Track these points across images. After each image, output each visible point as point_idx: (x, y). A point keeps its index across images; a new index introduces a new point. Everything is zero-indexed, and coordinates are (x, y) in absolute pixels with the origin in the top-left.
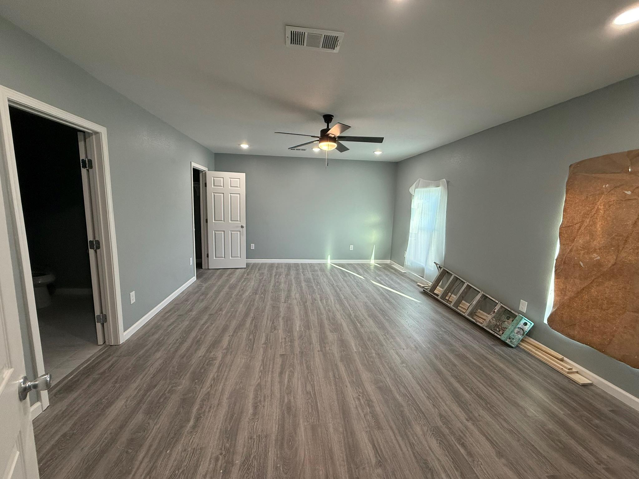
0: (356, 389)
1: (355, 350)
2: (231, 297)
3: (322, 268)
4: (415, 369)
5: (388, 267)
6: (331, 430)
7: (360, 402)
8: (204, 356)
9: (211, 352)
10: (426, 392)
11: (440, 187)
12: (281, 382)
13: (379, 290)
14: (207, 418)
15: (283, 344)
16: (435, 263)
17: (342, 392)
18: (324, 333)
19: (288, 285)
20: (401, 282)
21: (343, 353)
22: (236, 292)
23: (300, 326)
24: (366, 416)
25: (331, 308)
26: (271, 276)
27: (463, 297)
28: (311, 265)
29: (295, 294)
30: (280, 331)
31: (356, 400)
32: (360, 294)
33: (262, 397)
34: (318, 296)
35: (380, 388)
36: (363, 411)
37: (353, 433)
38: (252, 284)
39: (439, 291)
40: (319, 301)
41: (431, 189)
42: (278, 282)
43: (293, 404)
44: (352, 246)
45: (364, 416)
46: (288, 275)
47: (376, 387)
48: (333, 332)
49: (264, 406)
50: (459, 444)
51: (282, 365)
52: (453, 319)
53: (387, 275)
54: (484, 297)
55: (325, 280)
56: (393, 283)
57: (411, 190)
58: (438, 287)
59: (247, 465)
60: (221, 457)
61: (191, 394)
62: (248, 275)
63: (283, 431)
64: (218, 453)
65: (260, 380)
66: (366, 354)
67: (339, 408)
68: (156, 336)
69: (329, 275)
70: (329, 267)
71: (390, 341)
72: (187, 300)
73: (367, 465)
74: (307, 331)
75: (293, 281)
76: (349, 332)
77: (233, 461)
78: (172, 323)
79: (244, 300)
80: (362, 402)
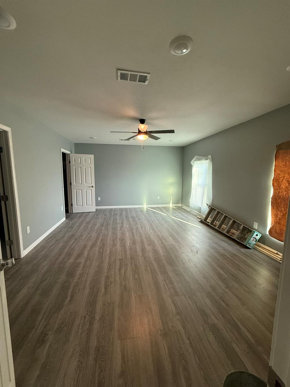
0: (164, 275)
1: (162, 255)
2: (88, 229)
3: (141, 210)
4: (197, 264)
5: (180, 208)
6: (150, 298)
7: (166, 282)
8: (73, 262)
9: (77, 260)
11: (208, 160)
12: (120, 274)
13: (175, 221)
14: (78, 296)
15: (120, 253)
16: (207, 204)
17: (156, 277)
18: (144, 246)
19: (122, 220)
20: (187, 216)
21: (155, 256)
22: (90, 226)
23: (130, 243)
25: (148, 232)
26: (111, 216)
27: (222, 223)
28: (135, 209)
29: (126, 225)
30: (118, 246)
31: (164, 281)
32: (164, 224)
33: (110, 283)
34: (140, 226)
35: (177, 274)
36: (168, 287)
37: (162, 299)
38: (100, 221)
39: (209, 220)
40: (140, 229)
41: (203, 161)
42: (115, 219)
43: (127, 285)
44: (159, 196)
45: (169, 290)
46: (121, 215)
47: (175, 274)
48: (150, 245)
49: (111, 287)
50: (221, 300)
51: (120, 265)
52: (217, 235)
53: (179, 213)
54: (234, 222)
55: (143, 216)
56: (183, 217)
57: (192, 162)
58: (209, 218)
59: (103, 319)
60: (87, 316)
61: (67, 283)
62: (97, 216)
63: (123, 300)
64: (85, 314)
65: (107, 274)
67: (154, 286)
68: (44, 252)
69: (146, 214)
70: (145, 209)
71: (182, 249)
72: (61, 231)
73: (171, 314)
74: (134, 245)
75: (125, 218)
76: (158, 245)
77: (94, 317)
78: (53, 245)
79: (96, 230)
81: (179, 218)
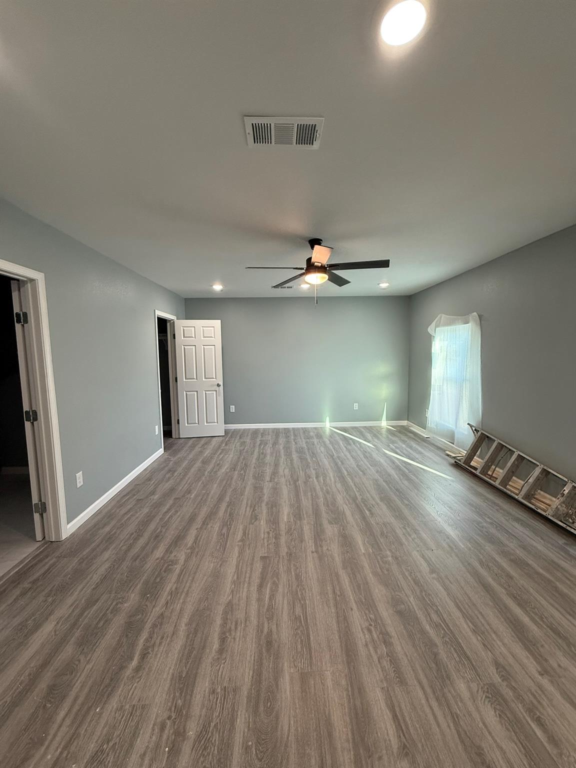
0: (366, 614)
1: (363, 551)
2: (204, 475)
3: (319, 434)
4: (451, 583)
5: (404, 431)
6: (329, 683)
7: (372, 636)
8: (162, 558)
9: (171, 553)
10: (470, 621)
11: (470, 324)
12: (259, 600)
13: (394, 463)
14: (156, 655)
15: (265, 540)
16: (468, 424)
17: (345, 619)
18: (321, 525)
19: (276, 457)
20: (422, 451)
21: (346, 555)
22: (209, 468)
23: (288, 515)
24: (381, 660)
25: (330, 488)
26: (254, 446)
27: (512, 472)
28: (305, 430)
29: (284, 470)
30: (262, 521)
31: (366, 632)
32: (369, 468)
33: (234, 623)
34: (314, 472)
35: (400, 613)
36: (376, 652)
37: (361, 690)
38: (231, 457)
39: (477, 462)
40: (315, 479)
41: (458, 326)
42: (262, 454)
43: (275, 636)
44: (357, 404)
45: (379, 661)
46: (275, 443)
47: (395, 612)
48: (333, 523)
49: (234, 639)
50: (533, 719)
51: (262, 573)
52: (501, 504)
53: (404, 442)
54: (545, 473)
55: (322, 449)
56: (411, 451)
57: (430, 330)
58: (475, 457)
59: (204, 739)
60: (169, 723)
61: (140, 616)
62: (226, 445)
63: (260, 682)
64: (166, 715)
65: (231, 596)
66: (379, 558)
67: (341, 645)
68: (107, 529)
69: (328, 442)
70: (328, 432)
71: (413, 537)
72: (149, 479)
73: (384, 752)
74: (298, 522)
75: (282, 452)
76: (354, 523)
77: (184, 731)
78: (129, 511)
79: (220, 478)
80: (375, 636)
81: (402, 454)
